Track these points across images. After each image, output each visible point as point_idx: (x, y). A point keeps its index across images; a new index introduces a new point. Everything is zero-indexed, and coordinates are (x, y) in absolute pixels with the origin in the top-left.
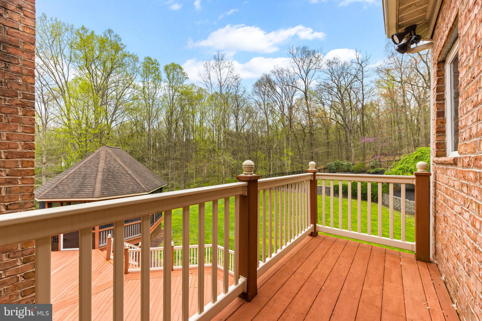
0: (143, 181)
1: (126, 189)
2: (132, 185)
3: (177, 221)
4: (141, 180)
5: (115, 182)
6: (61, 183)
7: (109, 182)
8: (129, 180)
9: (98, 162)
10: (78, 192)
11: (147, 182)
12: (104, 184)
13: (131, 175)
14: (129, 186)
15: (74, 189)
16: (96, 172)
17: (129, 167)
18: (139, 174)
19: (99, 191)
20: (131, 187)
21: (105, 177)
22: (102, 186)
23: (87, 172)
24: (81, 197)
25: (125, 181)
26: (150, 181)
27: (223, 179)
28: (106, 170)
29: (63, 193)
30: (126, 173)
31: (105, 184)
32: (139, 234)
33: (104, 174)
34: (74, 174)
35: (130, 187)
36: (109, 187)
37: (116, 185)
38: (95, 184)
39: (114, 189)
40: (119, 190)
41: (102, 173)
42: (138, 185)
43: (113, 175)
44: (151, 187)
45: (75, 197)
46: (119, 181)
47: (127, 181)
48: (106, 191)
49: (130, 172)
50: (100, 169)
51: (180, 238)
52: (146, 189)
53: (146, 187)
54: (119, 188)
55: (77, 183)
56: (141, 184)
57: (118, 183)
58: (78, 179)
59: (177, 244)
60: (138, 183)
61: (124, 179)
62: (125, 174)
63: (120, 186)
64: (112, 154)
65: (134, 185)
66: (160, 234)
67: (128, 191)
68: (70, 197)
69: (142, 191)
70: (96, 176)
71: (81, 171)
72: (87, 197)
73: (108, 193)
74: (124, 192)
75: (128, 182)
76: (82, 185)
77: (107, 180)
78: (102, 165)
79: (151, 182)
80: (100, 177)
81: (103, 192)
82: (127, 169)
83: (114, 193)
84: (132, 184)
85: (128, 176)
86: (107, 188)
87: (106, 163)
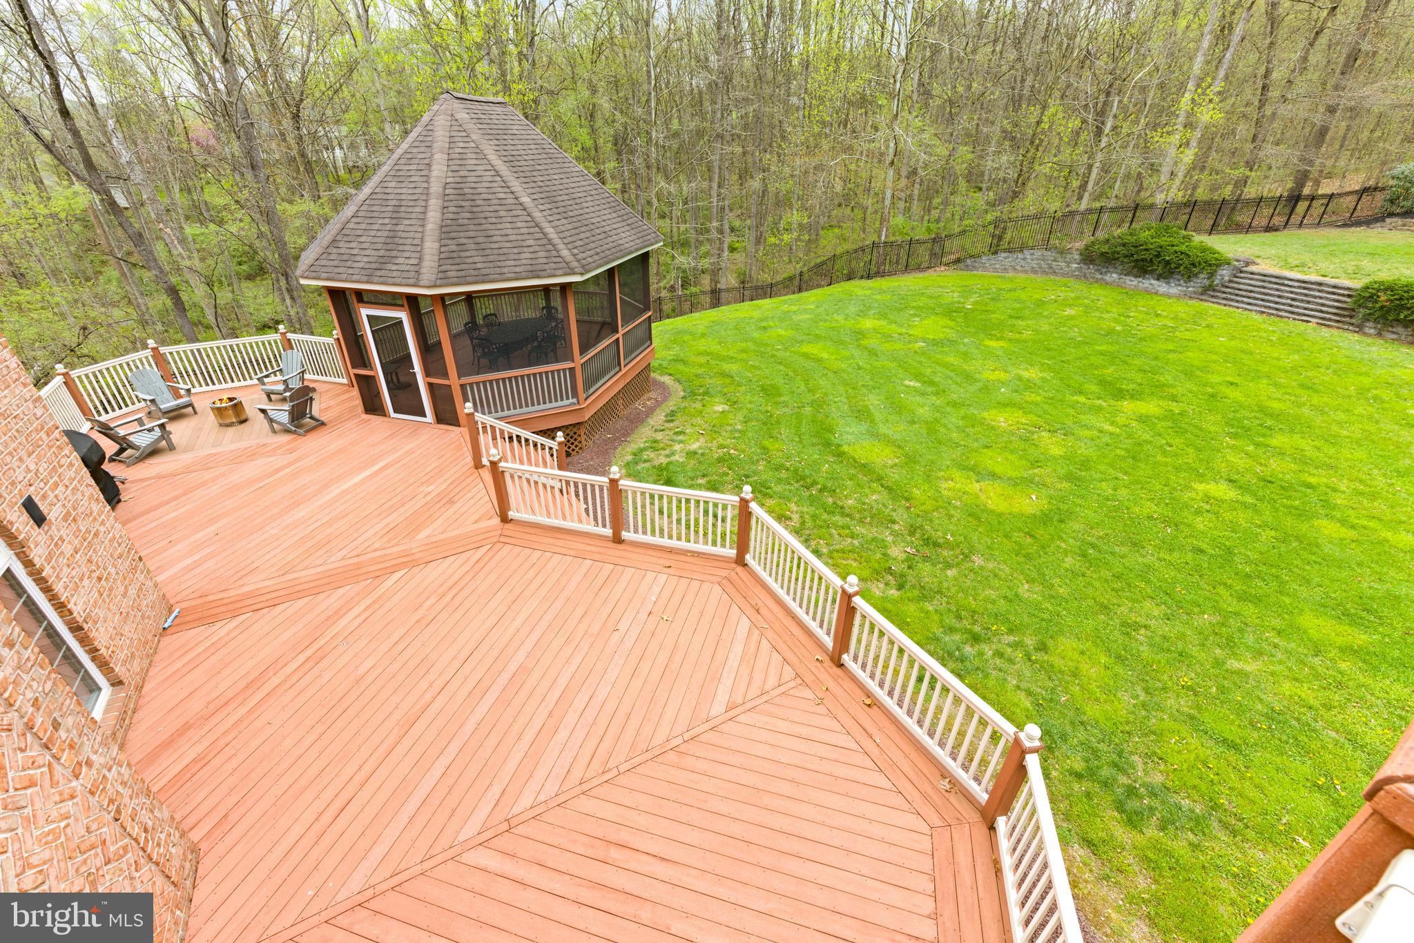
0: (568, 234)
1: (513, 263)
2: (531, 249)
3: (703, 360)
4: (563, 228)
5: (479, 234)
6: (345, 232)
7: (462, 234)
8: (523, 231)
9: (427, 161)
10: (383, 262)
11: (588, 234)
12: (446, 242)
13: (529, 210)
14: (521, 250)
15: (373, 253)
16: (424, 197)
17: (527, 180)
18: (560, 204)
19: (433, 264)
20: (529, 256)
21: (451, 216)
22: (442, 249)
23: (403, 197)
24: (390, 280)
25: (510, 232)
26: (598, 231)
27: (883, 220)
28: (452, 191)
29: (349, 264)
30: (513, 201)
31: (450, 242)
32: (571, 401)
33: (446, 204)
34: (372, 202)
35: (524, 256)
36: (463, 254)
37: (483, 246)
38: (422, 239)
39: (476, 259)
40: (491, 265)
41: (440, 202)
42: (550, 247)
43: (475, 209)
44: (596, 257)
45: (376, 279)
46: (491, 233)
47: (516, 231)
48: (453, 268)
49: (526, 200)
50: (436, 188)
51: (694, 421)
52: (575, 264)
53: (574, 255)
54: (491, 258)
55: (379, 234)
56: (561, 246)
57: (488, 240)
58: (380, 221)
59: (681, 437)
60: (549, 240)
61: (508, 225)
62: (509, 207)
63: (495, 252)
64: (470, 126)
65: (538, 248)
66: (646, 396)
67: (517, 269)
68: (365, 278)
69: (560, 272)
70: (424, 213)
71: (387, 191)
72: (404, 281)
73: (460, 274)
74: (506, 270)
75: (519, 237)
76: (392, 242)
77: (454, 228)
78: (439, 170)
79: (600, 237)
80: (434, 216)
81: (443, 268)
82: (516, 186)
83: (476, 273)
84: (531, 242)
85: (520, 212)
86: (455, 255)
87: (451, 163)
